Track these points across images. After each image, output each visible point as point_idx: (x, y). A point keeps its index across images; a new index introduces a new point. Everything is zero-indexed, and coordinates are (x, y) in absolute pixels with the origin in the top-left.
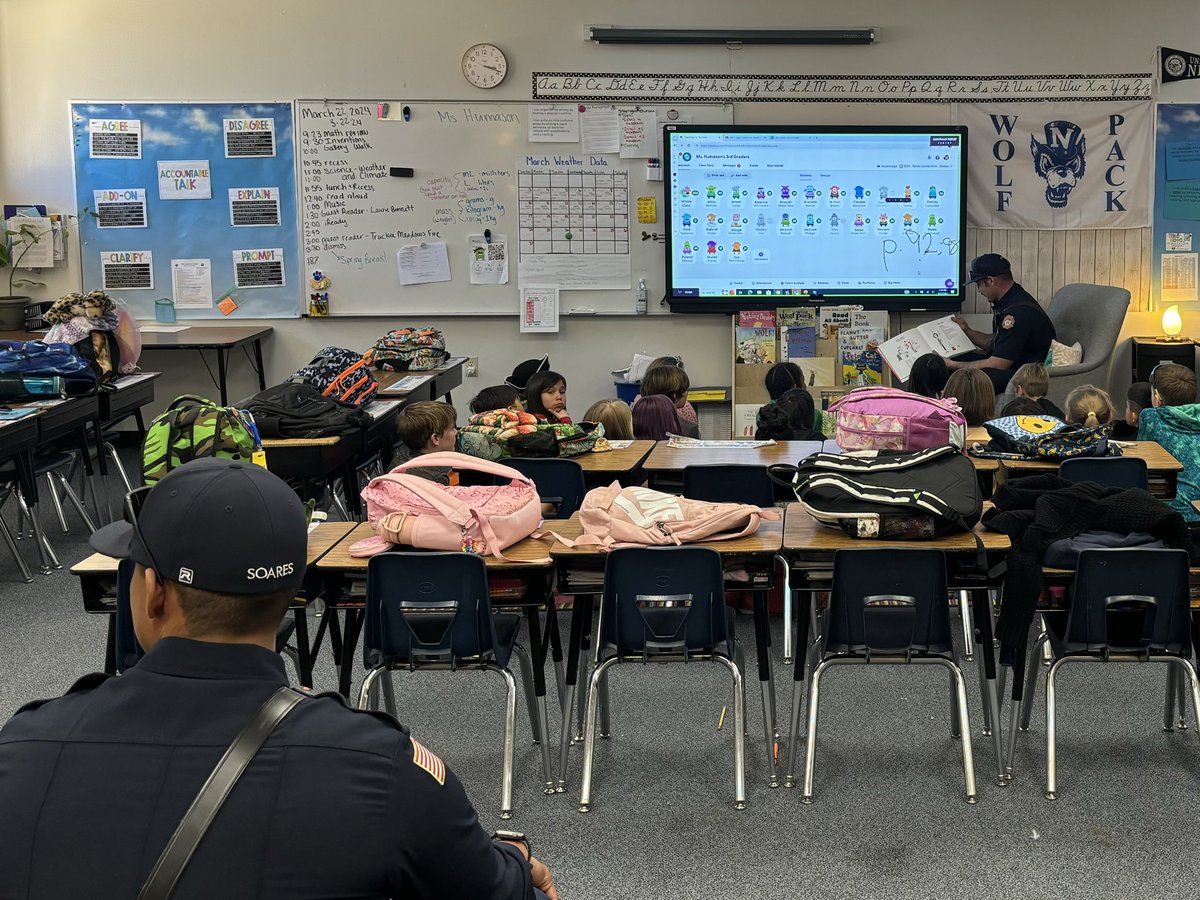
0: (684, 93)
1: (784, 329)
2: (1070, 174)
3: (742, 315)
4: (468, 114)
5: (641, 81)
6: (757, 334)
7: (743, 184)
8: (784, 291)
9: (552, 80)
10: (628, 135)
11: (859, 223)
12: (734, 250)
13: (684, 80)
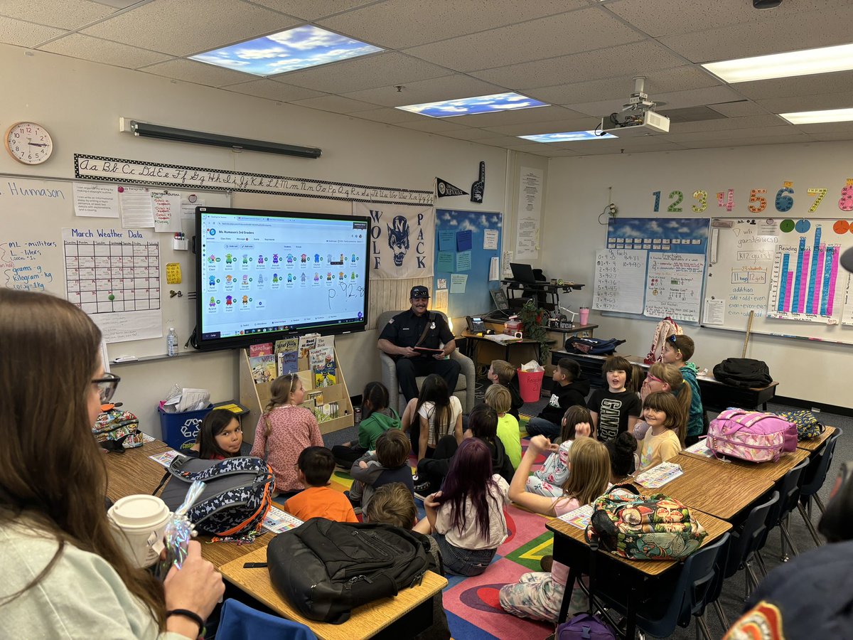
0: (198, 183)
1: (280, 355)
2: (403, 246)
3: (252, 348)
4: (13, 188)
5: (166, 170)
6: (264, 361)
7: (250, 253)
8: (274, 328)
9: (92, 162)
10: (160, 213)
11: (316, 279)
12: (244, 302)
13: (198, 172)
